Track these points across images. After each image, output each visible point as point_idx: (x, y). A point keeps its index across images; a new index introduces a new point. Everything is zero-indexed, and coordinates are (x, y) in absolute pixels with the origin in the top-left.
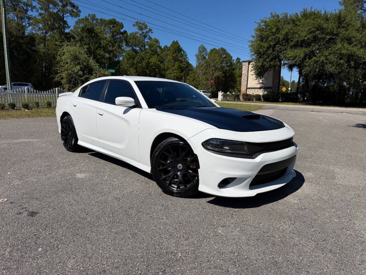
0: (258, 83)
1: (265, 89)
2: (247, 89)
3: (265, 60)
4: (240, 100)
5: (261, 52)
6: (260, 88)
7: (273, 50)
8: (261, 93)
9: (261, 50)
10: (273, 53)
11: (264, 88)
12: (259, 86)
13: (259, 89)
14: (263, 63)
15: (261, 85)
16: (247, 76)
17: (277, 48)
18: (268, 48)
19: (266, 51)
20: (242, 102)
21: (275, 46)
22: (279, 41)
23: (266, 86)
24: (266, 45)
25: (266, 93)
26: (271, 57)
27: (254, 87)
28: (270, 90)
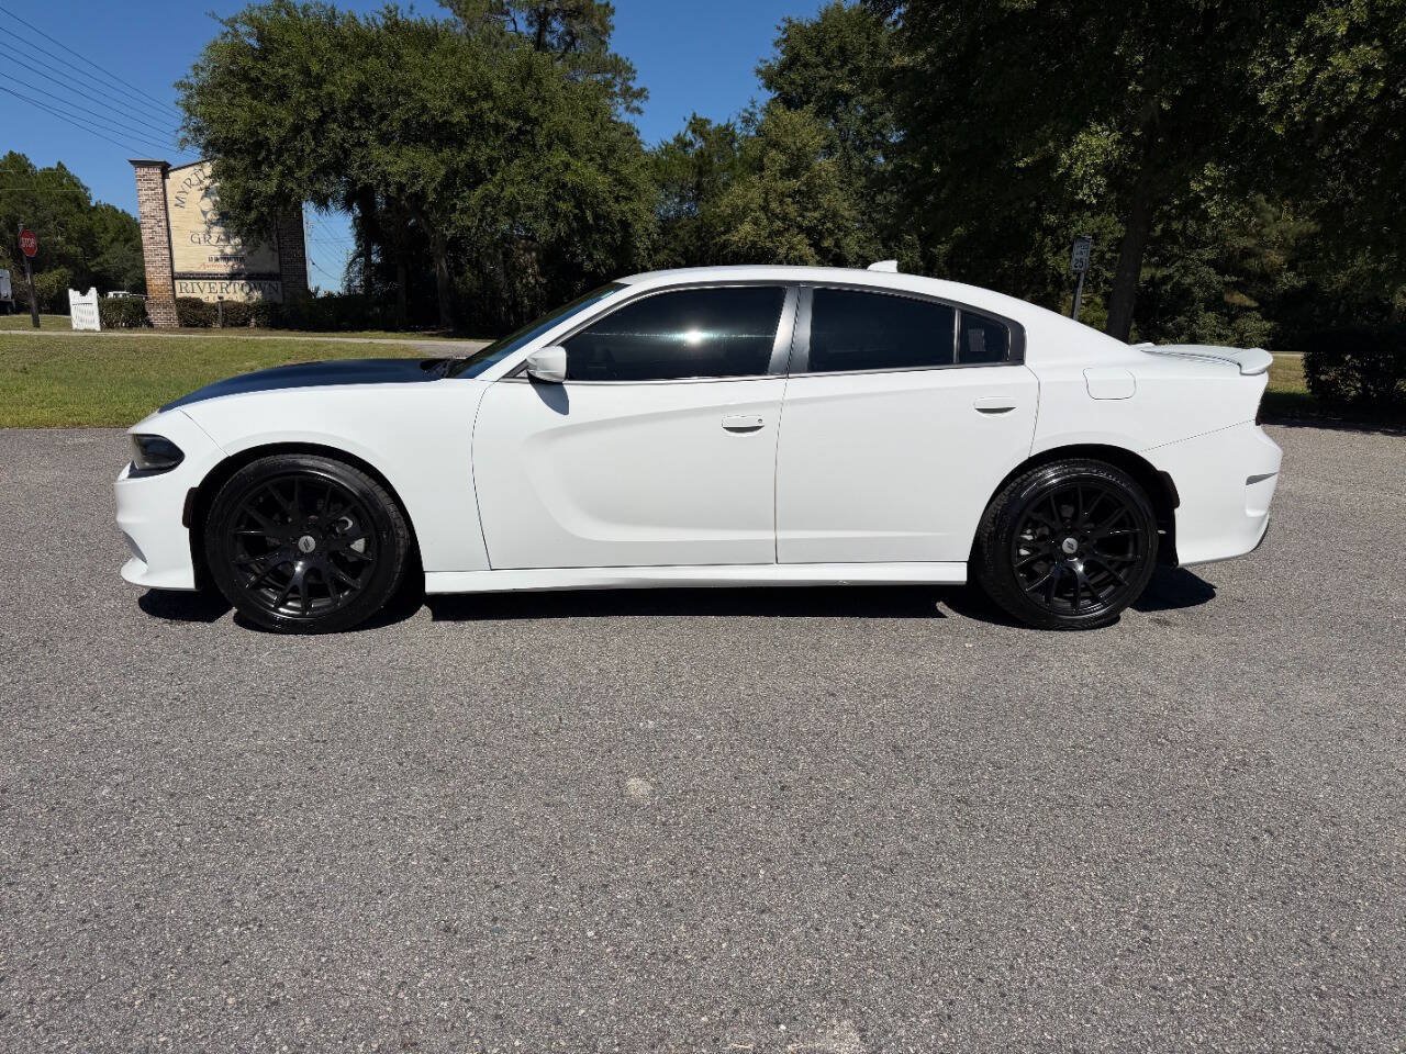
0: (218, 255)
2: (174, 277)
4: (151, 325)
6: (232, 277)
8: (236, 293)
11: (249, 278)
12: (223, 268)
13: (228, 282)
15: (231, 263)
16: (163, 224)
23: (254, 269)
25: (257, 295)
27: (202, 270)
28: (274, 283)
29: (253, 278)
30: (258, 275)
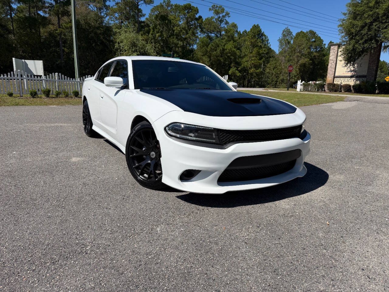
0: (349, 70)
1: (358, 77)
2: (334, 77)
3: (357, 42)
4: (325, 91)
5: (353, 33)
6: (351, 77)
7: (369, 30)
8: (352, 82)
9: (353, 30)
10: (369, 33)
11: (356, 77)
12: (350, 74)
13: (350, 78)
14: (354, 46)
15: (352, 73)
16: (335, 62)
17: (374, 26)
18: (363, 27)
19: (360, 30)
20: (327, 93)
21: (371, 24)
22: (378, 18)
23: (359, 74)
24: (360, 23)
25: (358, 82)
26: (366, 38)
27: (343, 75)
28: (364, 79)
29: (357, 77)
30: (359, 76)
